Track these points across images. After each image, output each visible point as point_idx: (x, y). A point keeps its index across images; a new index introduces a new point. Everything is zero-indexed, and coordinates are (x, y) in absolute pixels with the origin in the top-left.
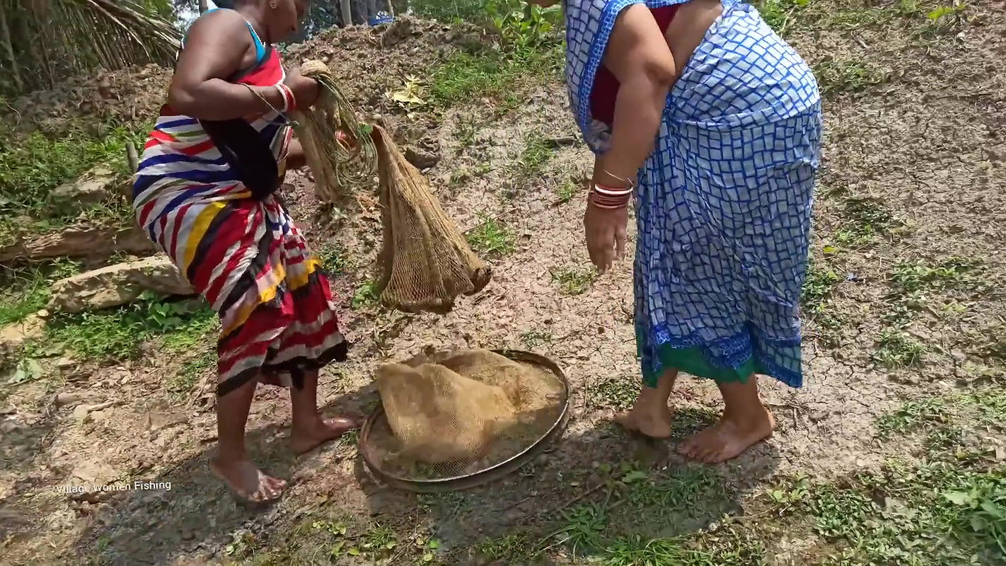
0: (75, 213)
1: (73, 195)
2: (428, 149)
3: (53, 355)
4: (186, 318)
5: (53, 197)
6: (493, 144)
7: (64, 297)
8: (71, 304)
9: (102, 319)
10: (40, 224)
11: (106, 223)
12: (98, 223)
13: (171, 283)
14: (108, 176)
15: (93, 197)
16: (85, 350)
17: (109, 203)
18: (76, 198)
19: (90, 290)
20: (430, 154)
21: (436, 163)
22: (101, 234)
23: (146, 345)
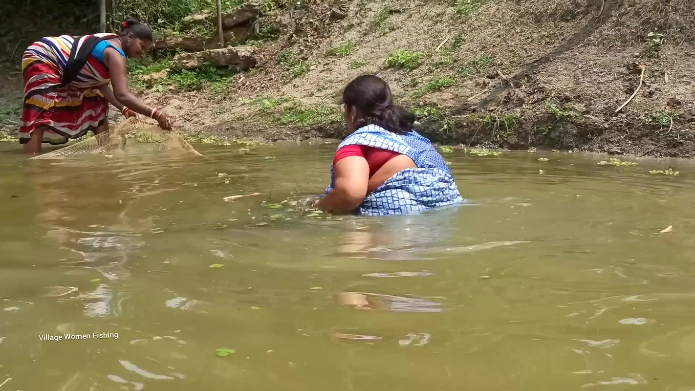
0: (190, 28)
1: (191, 21)
2: (341, 10)
3: (168, 84)
4: (221, 76)
5: (183, 21)
6: (371, 10)
7: (177, 62)
8: (179, 65)
9: (189, 73)
10: (175, 33)
11: (202, 35)
12: (199, 34)
13: (217, 58)
14: (208, 13)
15: (199, 22)
16: (181, 84)
17: (206, 26)
18: (192, 22)
19: (187, 60)
20: (342, 13)
21: (344, 18)
22: (199, 40)
23: (204, 84)
